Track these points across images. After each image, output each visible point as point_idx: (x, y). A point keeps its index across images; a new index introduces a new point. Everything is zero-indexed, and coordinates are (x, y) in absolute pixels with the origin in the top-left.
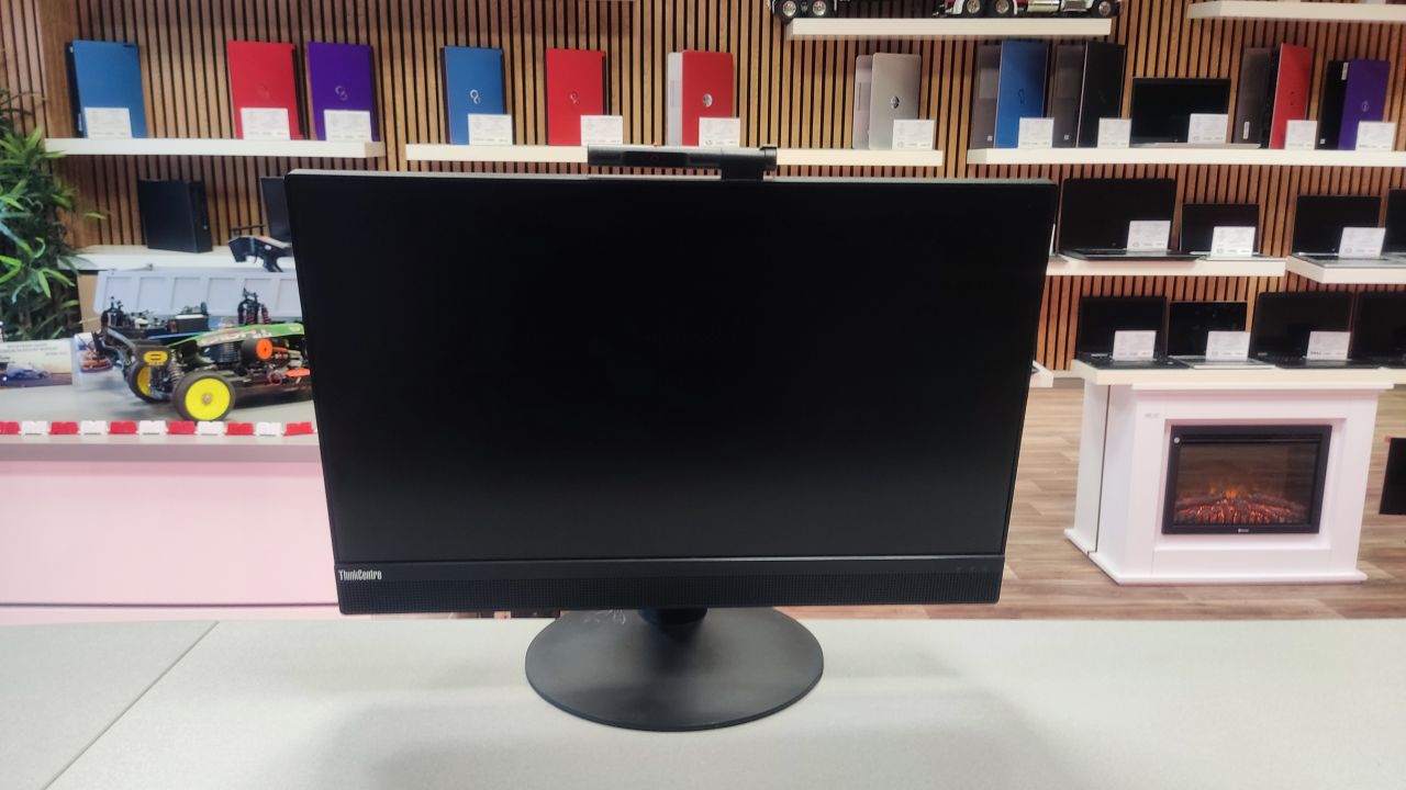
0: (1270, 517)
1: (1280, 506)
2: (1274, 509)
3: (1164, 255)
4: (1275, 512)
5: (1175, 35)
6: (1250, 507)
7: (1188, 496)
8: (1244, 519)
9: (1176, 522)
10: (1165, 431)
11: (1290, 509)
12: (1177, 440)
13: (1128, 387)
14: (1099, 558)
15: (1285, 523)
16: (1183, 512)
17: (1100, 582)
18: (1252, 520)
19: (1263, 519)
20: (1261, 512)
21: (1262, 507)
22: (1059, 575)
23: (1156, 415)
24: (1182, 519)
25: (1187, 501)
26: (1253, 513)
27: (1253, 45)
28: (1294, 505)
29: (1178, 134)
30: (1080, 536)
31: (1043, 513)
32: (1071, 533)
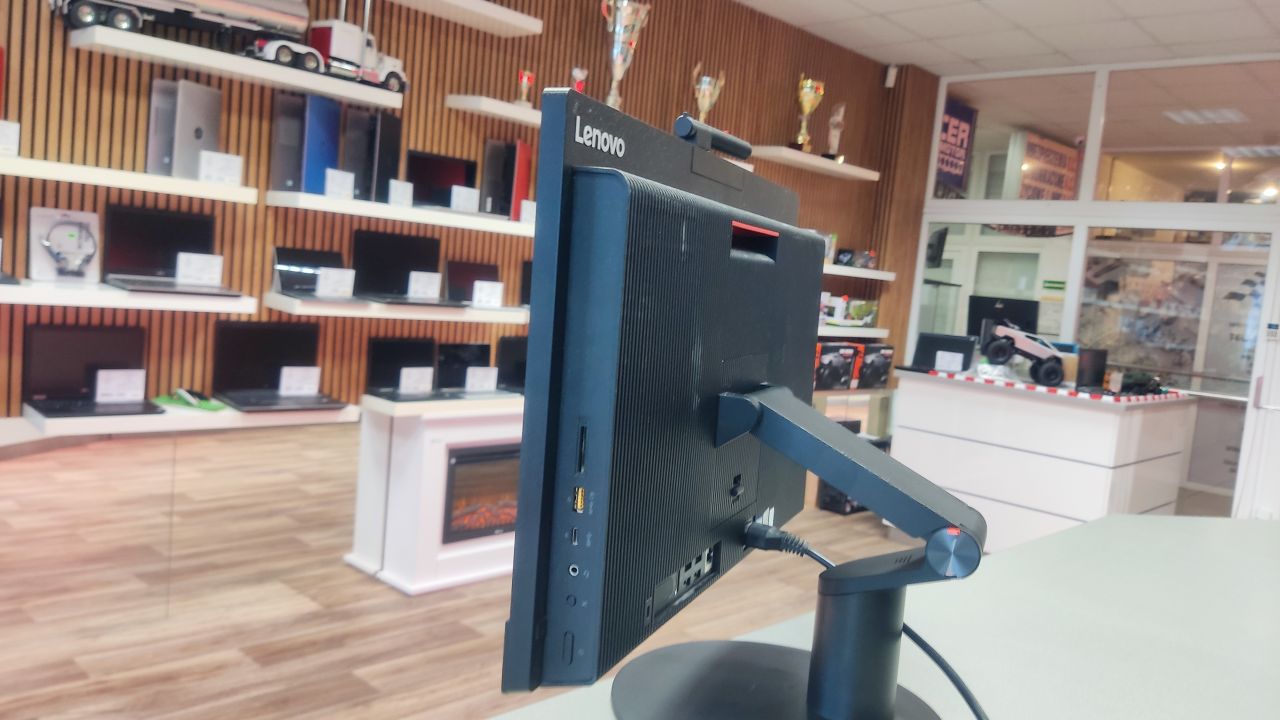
3: (436, 302)
5: (438, 117)
6: (500, 511)
7: (460, 508)
8: (498, 522)
9: (453, 532)
10: (445, 454)
12: (453, 461)
14: (388, 575)
16: (456, 523)
17: (393, 597)
18: (503, 522)
23: (439, 441)
24: (456, 528)
25: (459, 512)
27: (492, 137)
29: (444, 200)
30: (361, 557)
32: (351, 557)
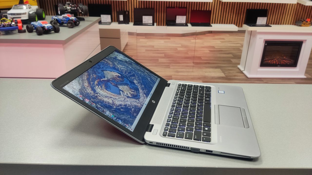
0: (286, 63)
1: (288, 61)
2: (287, 61)
4: (287, 62)
6: (281, 60)
7: (267, 58)
8: (280, 63)
9: (264, 64)
10: (264, 42)
11: (290, 61)
12: (266, 44)
13: (256, 31)
14: (245, 72)
15: (289, 65)
16: (265, 62)
17: (244, 77)
18: (281, 64)
19: (284, 63)
20: (284, 62)
21: (284, 61)
22: (235, 76)
23: (262, 38)
24: (265, 63)
25: (267, 59)
26: (282, 62)
28: (292, 60)
30: (241, 67)
31: (233, 62)
32: (239, 66)
